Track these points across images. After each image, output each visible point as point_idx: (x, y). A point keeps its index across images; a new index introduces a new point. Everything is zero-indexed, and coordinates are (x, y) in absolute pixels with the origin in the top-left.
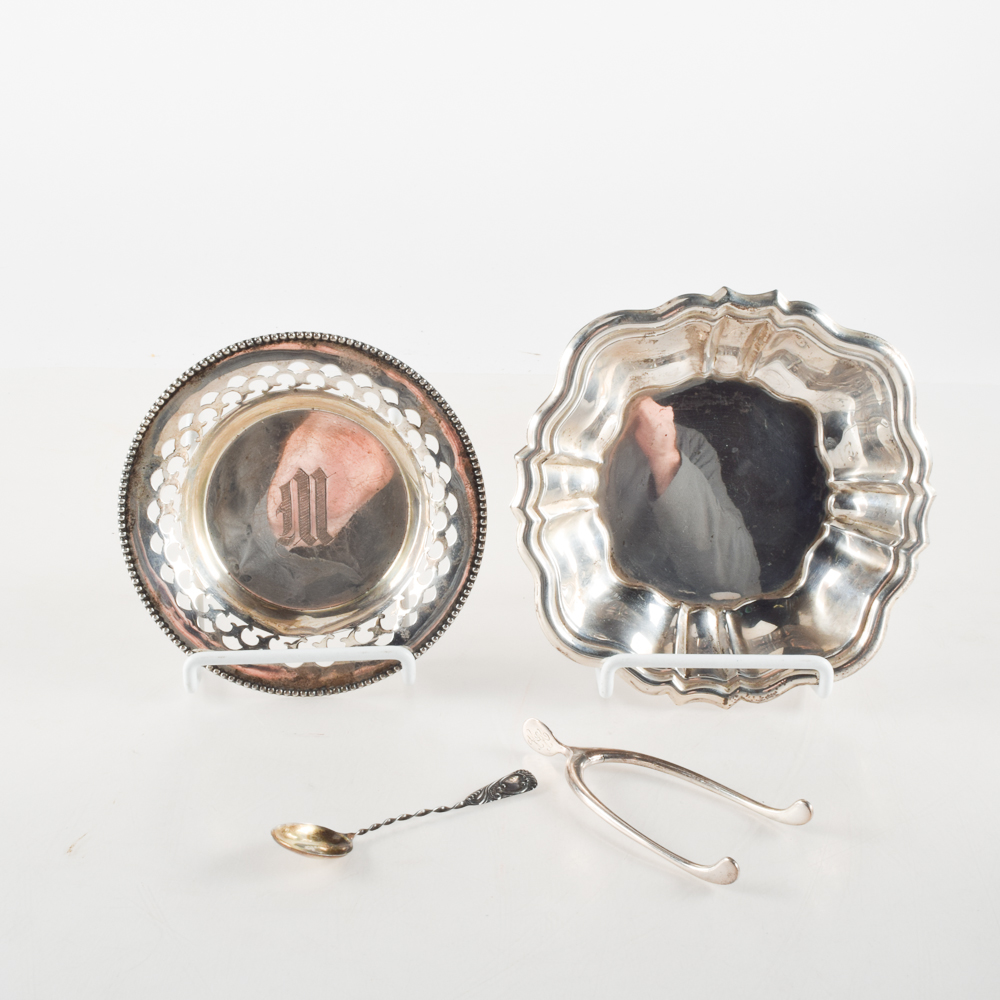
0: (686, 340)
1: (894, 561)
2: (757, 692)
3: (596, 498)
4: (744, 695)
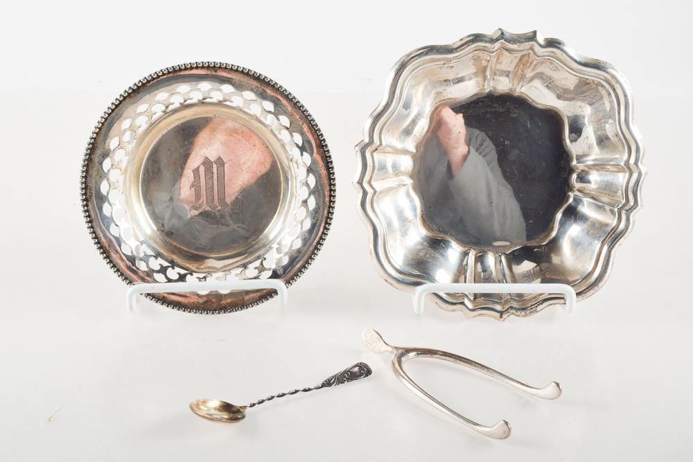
0: (473, 66)
1: (618, 218)
2: (523, 309)
3: (411, 177)
4: (514, 311)
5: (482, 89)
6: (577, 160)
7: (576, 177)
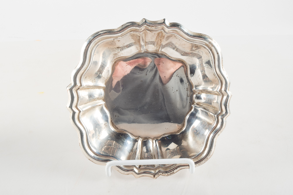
1: (217, 121)
2: (166, 172)
4: (161, 174)
5: (140, 51)
6: (195, 87)
7: (195, 96)
